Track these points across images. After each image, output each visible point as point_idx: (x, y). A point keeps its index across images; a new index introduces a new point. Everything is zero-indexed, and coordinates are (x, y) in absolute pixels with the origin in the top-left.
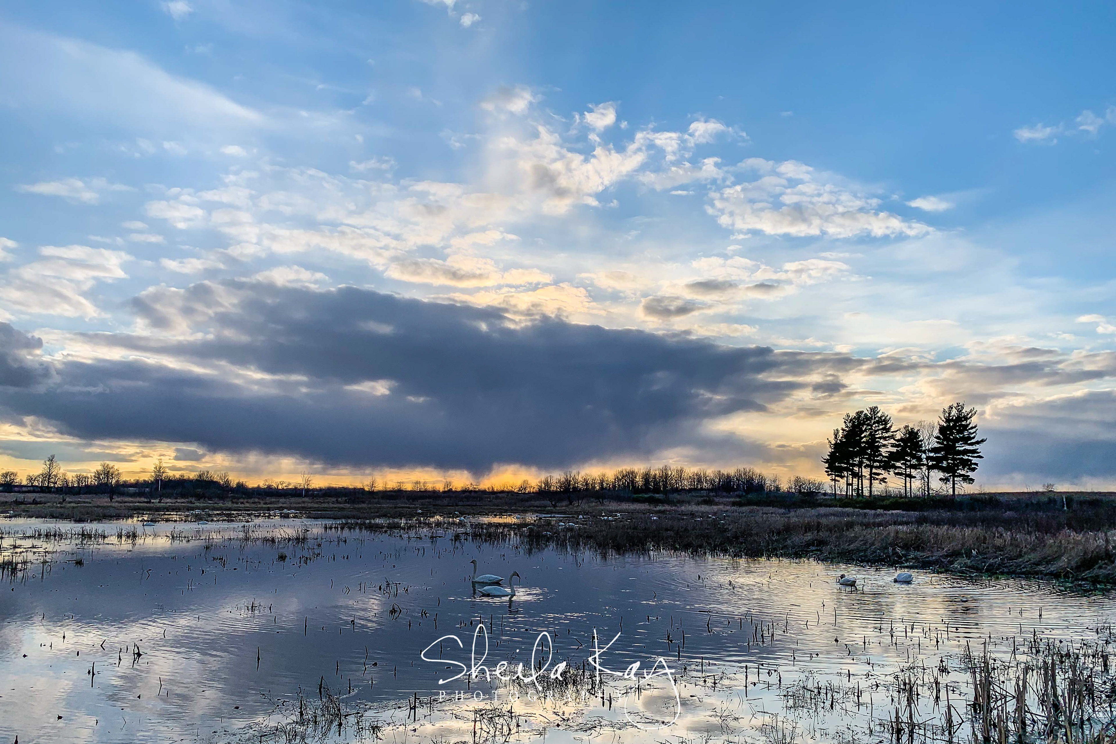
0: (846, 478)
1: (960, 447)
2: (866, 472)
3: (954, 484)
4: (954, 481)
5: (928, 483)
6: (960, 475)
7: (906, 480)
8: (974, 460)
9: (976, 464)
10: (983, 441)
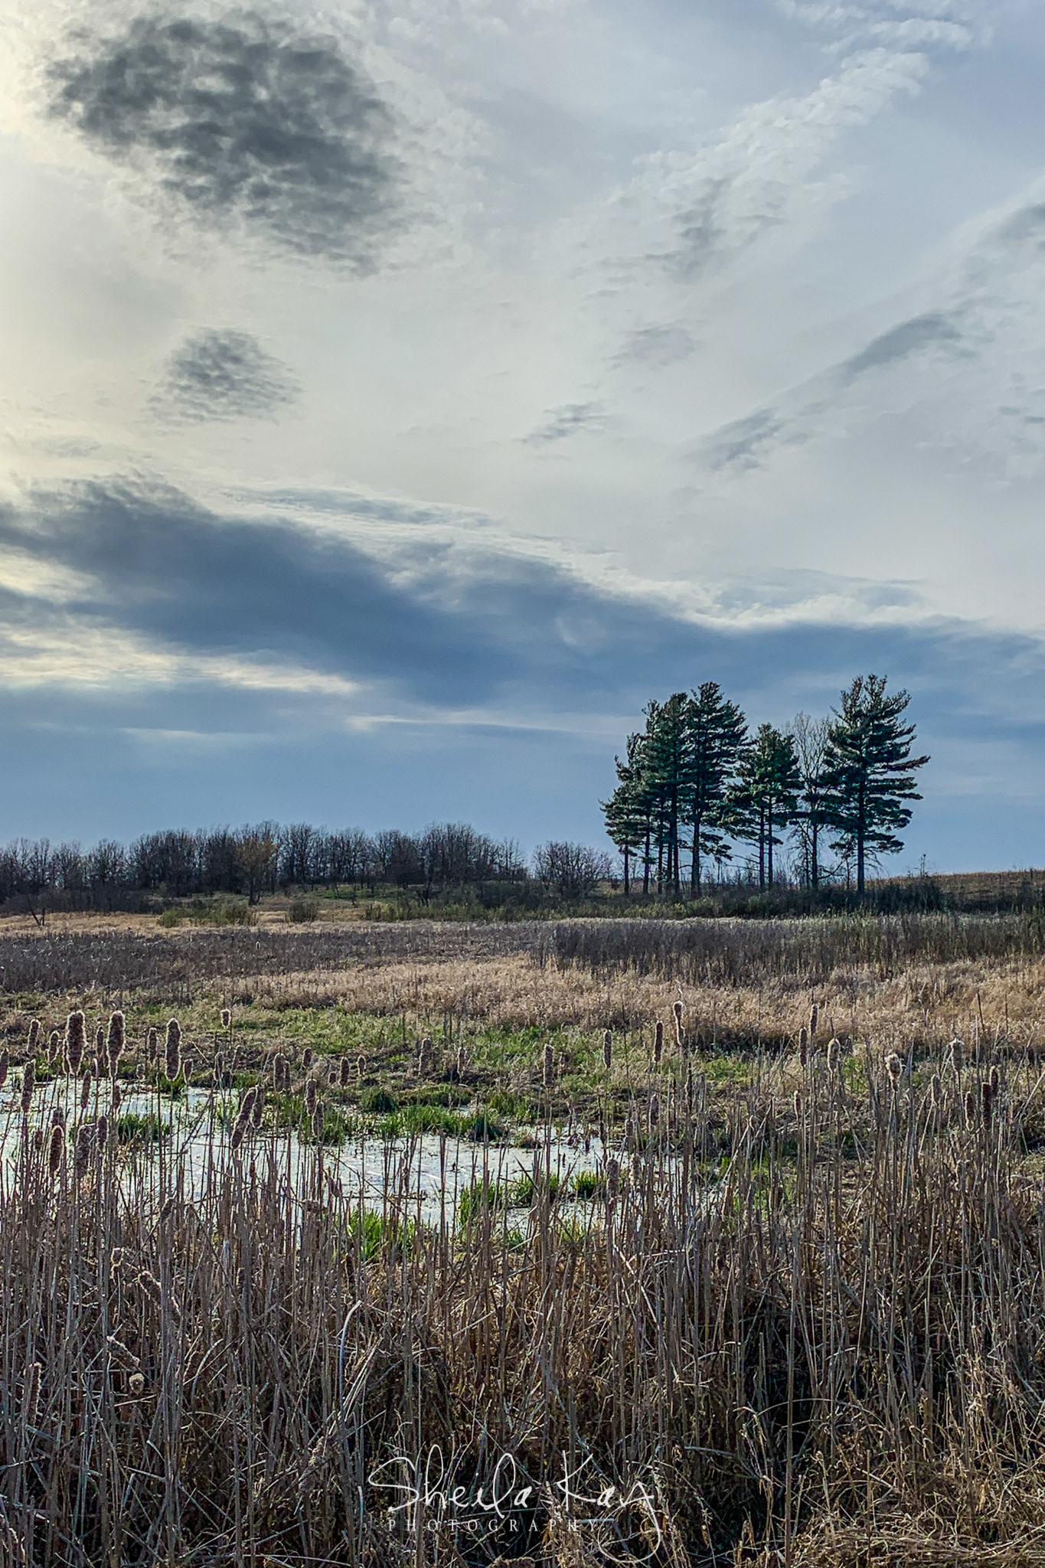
0: (643, 846)
1: (878, 773)
2: (685, 833)
3: (861, 855)
4: (861, 849)
5: (815, 853)
6: (875, 837)
7: (762, 848)
8: (905, 804)
9: (908, 813)
10: (923, 760)
